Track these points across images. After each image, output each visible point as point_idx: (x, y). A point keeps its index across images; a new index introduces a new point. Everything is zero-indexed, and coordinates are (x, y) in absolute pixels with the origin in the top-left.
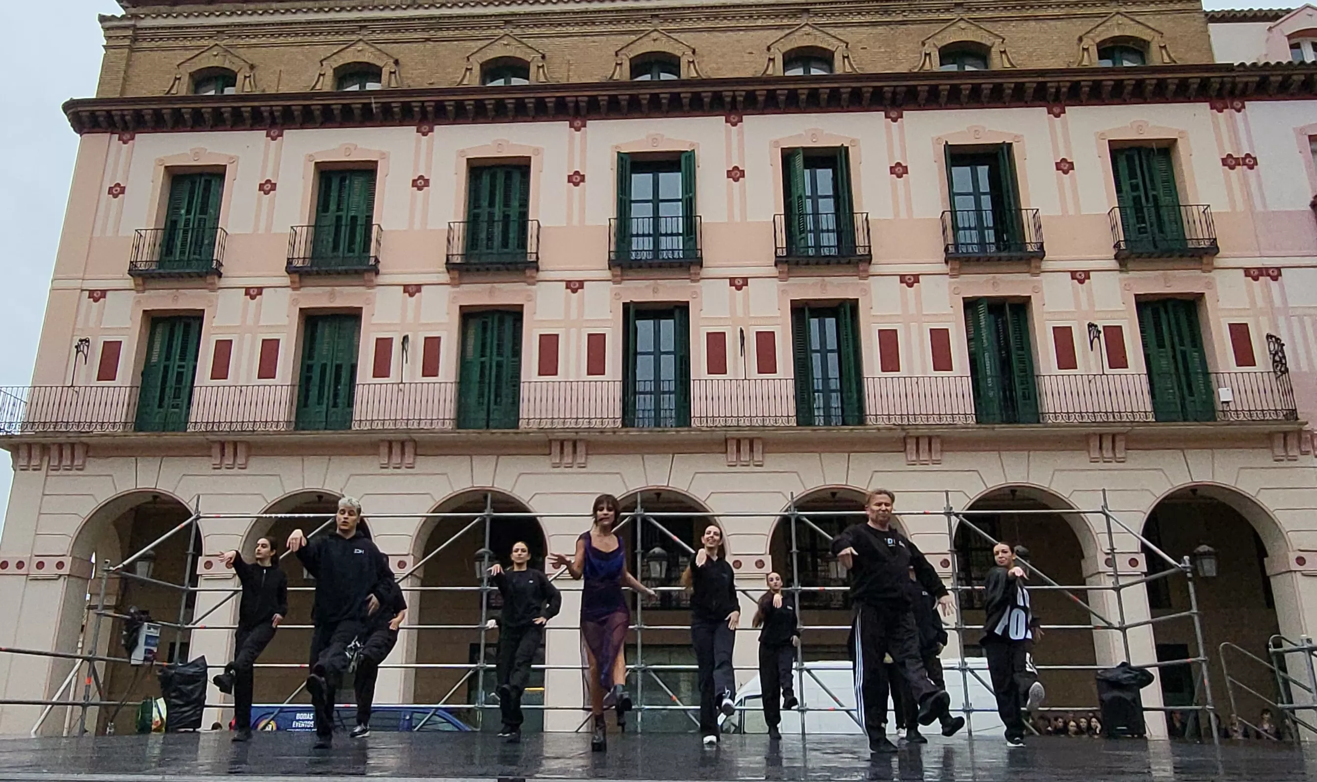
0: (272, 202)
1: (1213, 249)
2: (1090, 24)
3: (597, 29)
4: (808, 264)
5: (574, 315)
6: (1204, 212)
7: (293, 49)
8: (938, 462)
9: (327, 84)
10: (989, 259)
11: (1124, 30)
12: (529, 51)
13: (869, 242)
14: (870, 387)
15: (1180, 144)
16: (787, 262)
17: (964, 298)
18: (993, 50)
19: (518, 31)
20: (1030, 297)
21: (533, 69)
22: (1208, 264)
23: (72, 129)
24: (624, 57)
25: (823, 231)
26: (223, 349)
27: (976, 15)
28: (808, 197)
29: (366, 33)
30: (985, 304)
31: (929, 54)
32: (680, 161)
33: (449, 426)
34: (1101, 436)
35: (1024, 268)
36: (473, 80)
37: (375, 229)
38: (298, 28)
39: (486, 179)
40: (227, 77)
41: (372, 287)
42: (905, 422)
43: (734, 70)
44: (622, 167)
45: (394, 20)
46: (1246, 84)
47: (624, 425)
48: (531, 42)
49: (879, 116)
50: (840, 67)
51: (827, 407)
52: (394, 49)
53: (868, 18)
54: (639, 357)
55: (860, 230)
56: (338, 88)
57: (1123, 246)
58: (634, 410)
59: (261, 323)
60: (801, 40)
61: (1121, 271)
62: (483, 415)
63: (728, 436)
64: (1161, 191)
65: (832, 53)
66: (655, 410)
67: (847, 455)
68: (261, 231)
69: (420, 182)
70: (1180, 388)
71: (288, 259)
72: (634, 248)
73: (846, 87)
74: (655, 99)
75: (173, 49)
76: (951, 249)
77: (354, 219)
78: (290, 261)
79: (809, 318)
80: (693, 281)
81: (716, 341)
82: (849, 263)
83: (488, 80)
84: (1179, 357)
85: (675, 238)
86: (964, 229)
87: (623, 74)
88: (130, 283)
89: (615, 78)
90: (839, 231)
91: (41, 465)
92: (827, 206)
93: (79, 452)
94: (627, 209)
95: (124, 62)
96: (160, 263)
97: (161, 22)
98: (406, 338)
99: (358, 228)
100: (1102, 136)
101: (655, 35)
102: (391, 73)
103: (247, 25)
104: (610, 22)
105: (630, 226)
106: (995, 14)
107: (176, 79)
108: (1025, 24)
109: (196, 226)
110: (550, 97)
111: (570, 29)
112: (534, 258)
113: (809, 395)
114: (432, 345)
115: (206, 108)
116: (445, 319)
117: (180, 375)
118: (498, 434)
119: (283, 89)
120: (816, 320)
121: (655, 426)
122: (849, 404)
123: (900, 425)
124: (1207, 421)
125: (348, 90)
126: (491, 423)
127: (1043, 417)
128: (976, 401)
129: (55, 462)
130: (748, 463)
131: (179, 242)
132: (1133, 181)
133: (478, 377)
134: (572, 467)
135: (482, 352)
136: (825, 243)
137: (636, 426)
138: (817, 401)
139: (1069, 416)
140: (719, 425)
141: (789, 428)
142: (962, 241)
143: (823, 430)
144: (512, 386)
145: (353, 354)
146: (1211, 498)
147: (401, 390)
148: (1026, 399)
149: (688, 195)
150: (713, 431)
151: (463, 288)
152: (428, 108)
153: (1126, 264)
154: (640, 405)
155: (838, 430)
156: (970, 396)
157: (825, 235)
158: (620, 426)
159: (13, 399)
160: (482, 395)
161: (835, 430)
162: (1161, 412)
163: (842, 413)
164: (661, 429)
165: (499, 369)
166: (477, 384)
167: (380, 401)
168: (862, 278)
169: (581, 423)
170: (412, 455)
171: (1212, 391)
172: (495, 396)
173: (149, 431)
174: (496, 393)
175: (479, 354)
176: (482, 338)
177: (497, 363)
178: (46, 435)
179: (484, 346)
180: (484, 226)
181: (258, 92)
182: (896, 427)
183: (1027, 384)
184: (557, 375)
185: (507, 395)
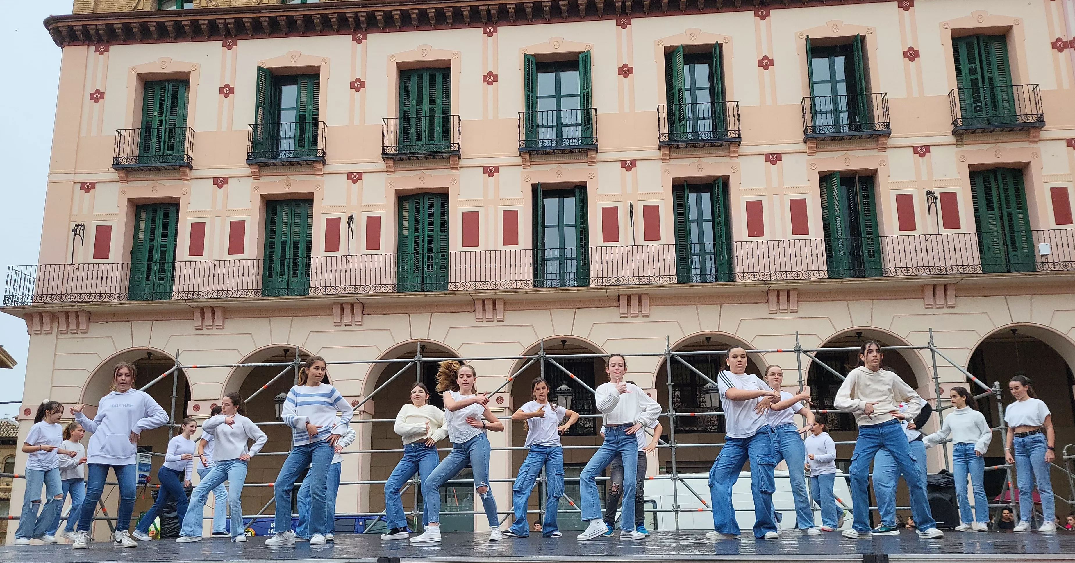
0: (231, 105)
1: (1040, 123)
4: (686, 147)
5: (491, 196)
6: (1033, 90)
8: (795, 311)
10: (842, 138)
13: (739, 127)
14: (738, 250)
15: (1015, 31)
16: (668, 146)
17: (819, 173)
20: (876, 171)
22: (1034, 137)
23: (53, 42)
25: (699, 119)
26: (198, 230)
28: (687, 90)
30: (838, 177)
32: (578, 61)
33: (390, 289)
34: (935, 286)
35: (874, 145)
37: (321, 125)
39: (414, 81)
41: (321, 175)
42: (768, 278)
44: (529, 66)
47: (535, 286)
49: (749, 15)
51: (703, 268)
54: (546, 230)
55: (732, 116)
57: (960, 123)
58: (544, 273)
59: (228, 208)
61: (957, 145)
62: (418, 280)
63: (620, 293)
64: (996, 73)
66: (560, 273)
67: (719, 306)
68: (224, 128)
69: (357, 85)
70: (1005, 243)
71: (248, 153)
72: (540, 137)
74: (555, 6)
76: (809, 130)
78: (250, 155)
79: (688, 194)
80: (590, 164)
81: (610, 215)
82: (722, 145)
84: (1005, 217)
85: (574, 128)
86: (821, 113)
88: (114, 175)
90: (714, 119)
91: (52, 329)
92: (704, 96)
93: (83, 319)
94: (534, 103)
96: (140, 158)
98: (351, 218)
99: (307, 125)
100: (945, 26)
105: (537, 119)
109: (167, 126)
110: (465, 7)
112: (456, 148)
113: (687, 258)
114: (373, 223)
115: (169, 21)
116: (384, 201)
117: (163, 254)
118: (431, 296)
119: (235, 4)
120: (694, 195)
121: (561, 286)
122: (721, 265)
123: (763, 280)
124: (1028, 271)
125: (291, 3)
126: (425, 285)
127: (885, 271)
128: (828, 260)
129: (62, 327)
130: (637, 315)
131: (154, 140)
132: (972, 65)
133: (413, 249)
134: (492, 321)
135: (415, 228)
136: (701, 128)
137: (545, 286)
138: (694, 262)
139: (907, 270)
140: (613, 284)
141: (671, 285)
142: (819, 123)
143: (700, 286)
144: (442, 256)
145: (308, 232)
146: (1028, 337)
147: (349, 261)
148: (871, 257)
149: (584, 91)
150: (608, 289)
151: (398, 174)
152: (361, 19)
153: (961, 139)
154: (548, 270)
155: (712, 286)
156: (823, 256)
157: (701, 122)
158: (532, 287)
159: (23, 275)
160: (417, 264)
161: (709, 286)
162: (987, 266)
163: (716, 272)
164: (565, 288)
165: (431, 242)
166: (413, 254)
167: (331, 271)
168: (732, 158)
169: (499, 285)
170: (360, 314)
171: (1033, 246)
172: (428, 265)
173: (139, 300)
174: (428, 262)
175: (413, 230)
176: (415, 217)
177: (428, 237)
178: (54, 305)
179: (417, 223)
180: (413, 121)
181: (213, 6)
182: (759, 282)
183: (873, 244)
184: (478, 245)
185: (437, 263)
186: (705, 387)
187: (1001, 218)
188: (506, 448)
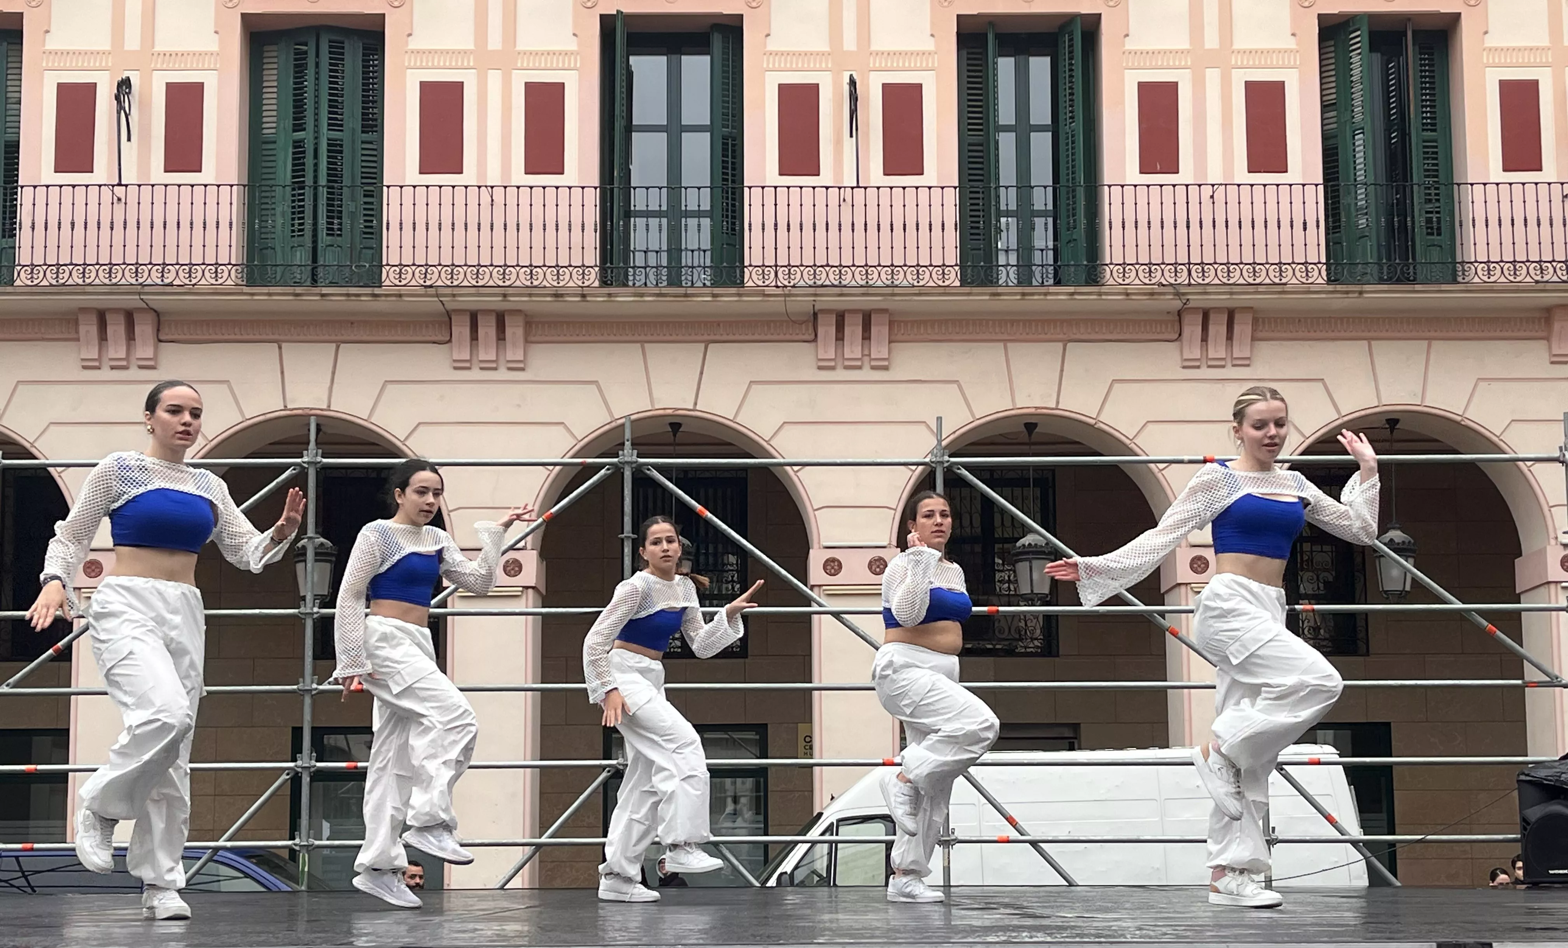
5: (495, 42)
8: (1246, 362)
17: (1319, 16)
20: (1457, 16)
30: (1365, 28)
33: (230, 278)
42: (1183, 278)
47: (604, 281)
51: (1025, 248)
54: (636, 135)
58: (627, 251)
62: (301, 257)
63: (819, 307)
66: (669, 251)
67: (1060, 345)
79: (995, 57)
81: (799, 104)
98: (125, 85)
113: (987, 223)
114: (185, 102)
116: (212, 44)
118: (336, 298)
120: (1011, 60)
121: (669, 284)
122: (1069, 241)
123: (1171, 285)
126: (321, 272)
127: (1464, 270)
128: (1331, 236)
130: (859, 363)
133: (289, 174)
134: (495, 369)
135: (295, 119)
137: (631, 283)
138: (1004, 235)
139: (1515, 269)
140: (802, 283)
141: (945, 290)
143: (1016, 294)
144: (365, 196)
145: (8, 119)
147: (119, 199)
148: (1432, 234)
150: (789, 295)
154: (638, 239)
155: (1046, 294)
156: (1318, 226)
158: (597, 284)
160: (299, 213)
161: (1039, 294)
163: (1056, 260)
164: (681, 291)
165: (336, 158)
166: (288, 189)
167: (73, 224)
169: (513, 277)
170: (151, 340)
172: (328, 217)
174: (328, 211)
175: (289, 123)
176: (295, 89)
177: (329, 145)
179: (299, 105)
182: (1162, 289)
183: (1438, 200)
184: (461, 172)
185: (353, 215)
186: (1019, 543)
188: (526, 686)
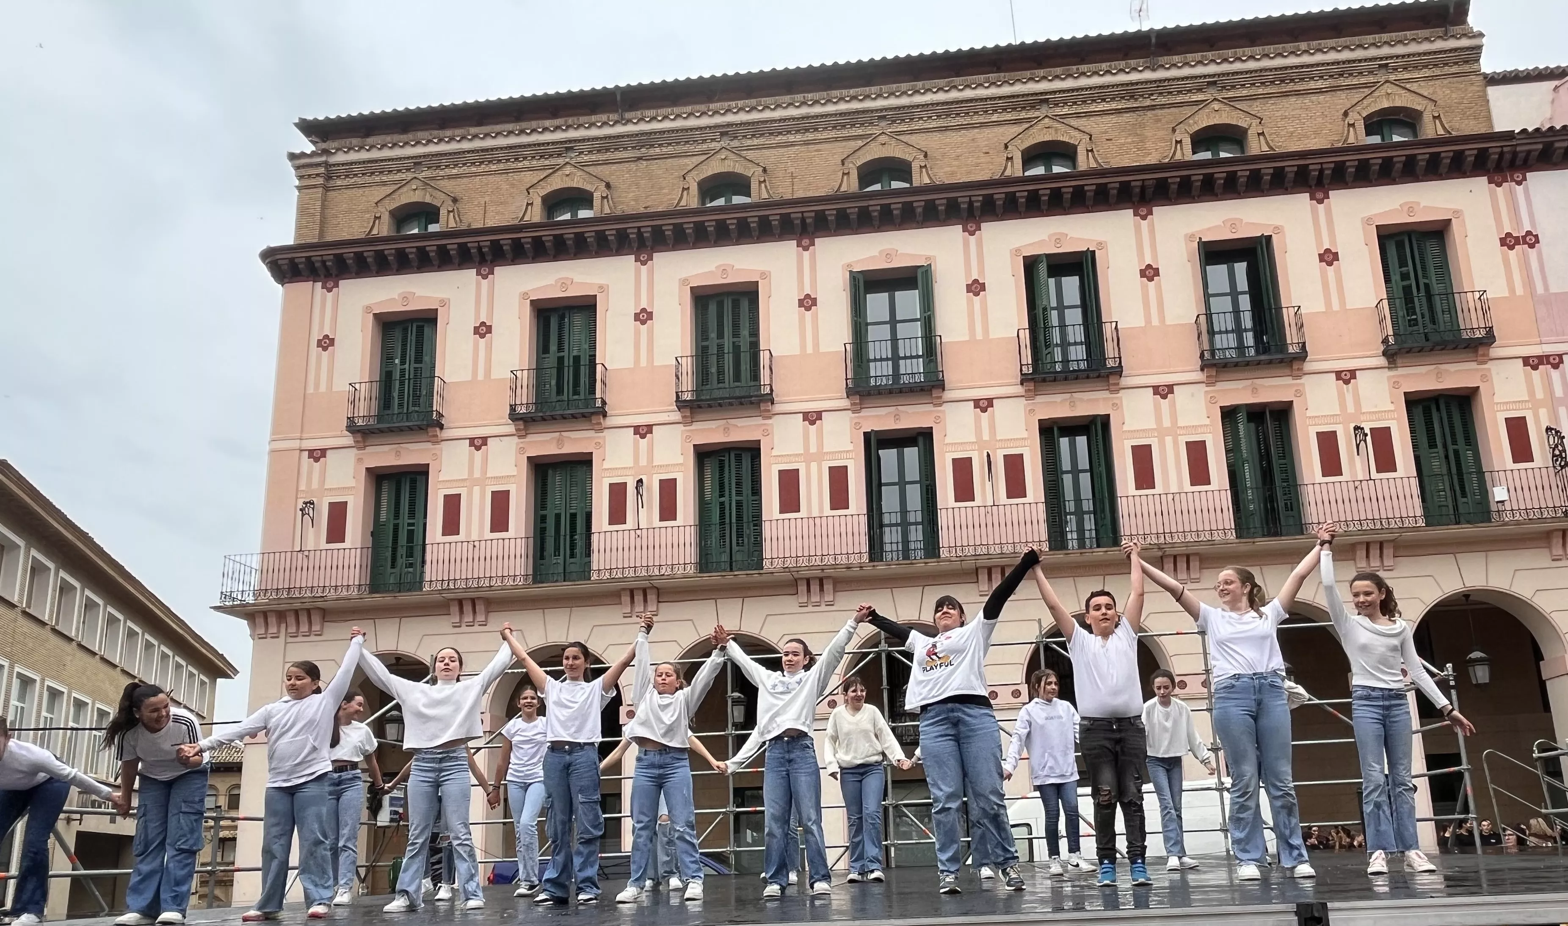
0: (489, 348)
1: (1489, 338)
2: (1356, 96)
3: (819, 136)
4: (1055, 380)
5: (813, 449)
6: (1480, 298)
7: (497, 178)
8: (1197, 580)
9: (536, 215)
10: (1248, 364)
11: (1393, 100)
12: (750, 165)
13: (1119, 354)
14: (1123, 507)
15: (1455, 225)
16: (1032, 379)
17: (1221, 407)
18: (1249, 132)
19: (735, 143)
20: (1292, 402)
21: (754, 186)
22: (1483, 355)
23: (272, 279)
24: (851, 165)
25: (1070, 344)
26: (452, 504)
27: (1231, 94)
28: (1054, 309)
29: (573, 155)
30: (1244, 412)
31: (1180, 142)
32: (916, 278)
33: (691, 570)
34: (1368, 545)
35: (1288, 371)
36: (692, 201)
37: (599, 368)
38: (500, 155)
39: (713, 308)
40: (429, 213)
41: (601, 430)
42: (1162, 540)
43: (969, 173)
44: (855, 285)
45: (601, 139)
46: (1529, 152)
47: (871, 560)
48: (750, 155)
49: (1127, 215)
50: (1084, 162)
51: (1081, 530)
52: (603, 171)
53: (1114, 105)
54: (883, 488)
55: (1110, 340)
56: (549, 218)
57: (1391, 340)
58: (881, 544)
59: (488, 475)
60: (1040, 135)
61: (1389, 368)
62: (725, 557)
63: (978, 565)
64: (1434, 279)
65: (1074, 148)
66: (902, 542)
68: (481, 377)
69: (643, 316)
70: (1452, 488)
71: (511, 406)
72: (872, 373)
73: (1090, 185)
74: (886, 211)
75: (371, 185)
76: (1207, 355)
77: (577, 359)
78: (513, 408)
79: (1059, 438)
80: (935, 405)
81: (963, 468)
82: (1099, 377)
83: (708, 200)
84: (1451, 455)
85: (915, 361)
86: (1220, 332)
87: (851, 184)
88: (349, 440)
89: (842, 189)
90: (1088, 343)
91: (279, 631)
92: (1074, 317)
93: (316, 618)
94: (863, 332)
95: (319, 203)
96: (380, 418)
97: (353, 156)
98: (640, 481)
99: (582, 368)
100: (1368, 221)
101: (883, 139)
102: (603, 198)
103: (446, 154)
104: (834, 127)
105: (867, 351)
106: (1253, 91)
107: (376, 218)
108: (1284, 100)
109: (411, 377)
110: (774, 215)
111: (791, 138)
112: (768, 391)
113: (1060, 519)
114: (668, 488)
115: (410, 247)
116: (680, 460)
117: (411, 534)
118: (741, 576)
119: (490, 223)
120: (1067, 439)
121: (903, 559)
122: (1103, 526)
123: (1156, 544)
124: (1482, 522)
125: (559, 219)
126: (734, 564)
127: (1307, 528)
128: (1236, 516)
129: (292, 629)
131: (396, 394)
132: (1403, 269)
133: (718, 518)
134: (820, 606)
135: (720, 492)
136: (1073, 357)
137: (885, 559)
138: (1069, 524)
140: (969, 554)
142: (1218, 346)
143: (1077, 554)
144: (754, 525)
145: (587, 503)
146: (1485, 603)
147: (638, 535)
148: (1289, 511)
149: (926, 315)
150: (963, 561)
151: (695, 426)
152: (645, 235)
153: (1395, 360)
154: (887, 538)
155: (1093, 553)
156: (1229, 510)
157: (1072, 348)
158: (868, 561)
159: (243, 566)
160: (723, 536)
161: (1089, 552)
162: (1432, 516)
163: (1097, 535)
164: (910, 562)
165: (740, 509)
166: (718, 526)
167: (617, 549)
168: (1112, 392)
170: (655, 602)
171: (1487, 491)
172: (737, 538)
173: (382, 593)
174: (737, 535)
175: (717, 494)
176: (720, 478)
177: (736, 504)
178: (281, 602)
179: (721, 485)
180: (713, 360)
181: (464, 227)
183: (1290, 494)
184: (799, 511)
185: (749, 535)
187: (1447, 457)
